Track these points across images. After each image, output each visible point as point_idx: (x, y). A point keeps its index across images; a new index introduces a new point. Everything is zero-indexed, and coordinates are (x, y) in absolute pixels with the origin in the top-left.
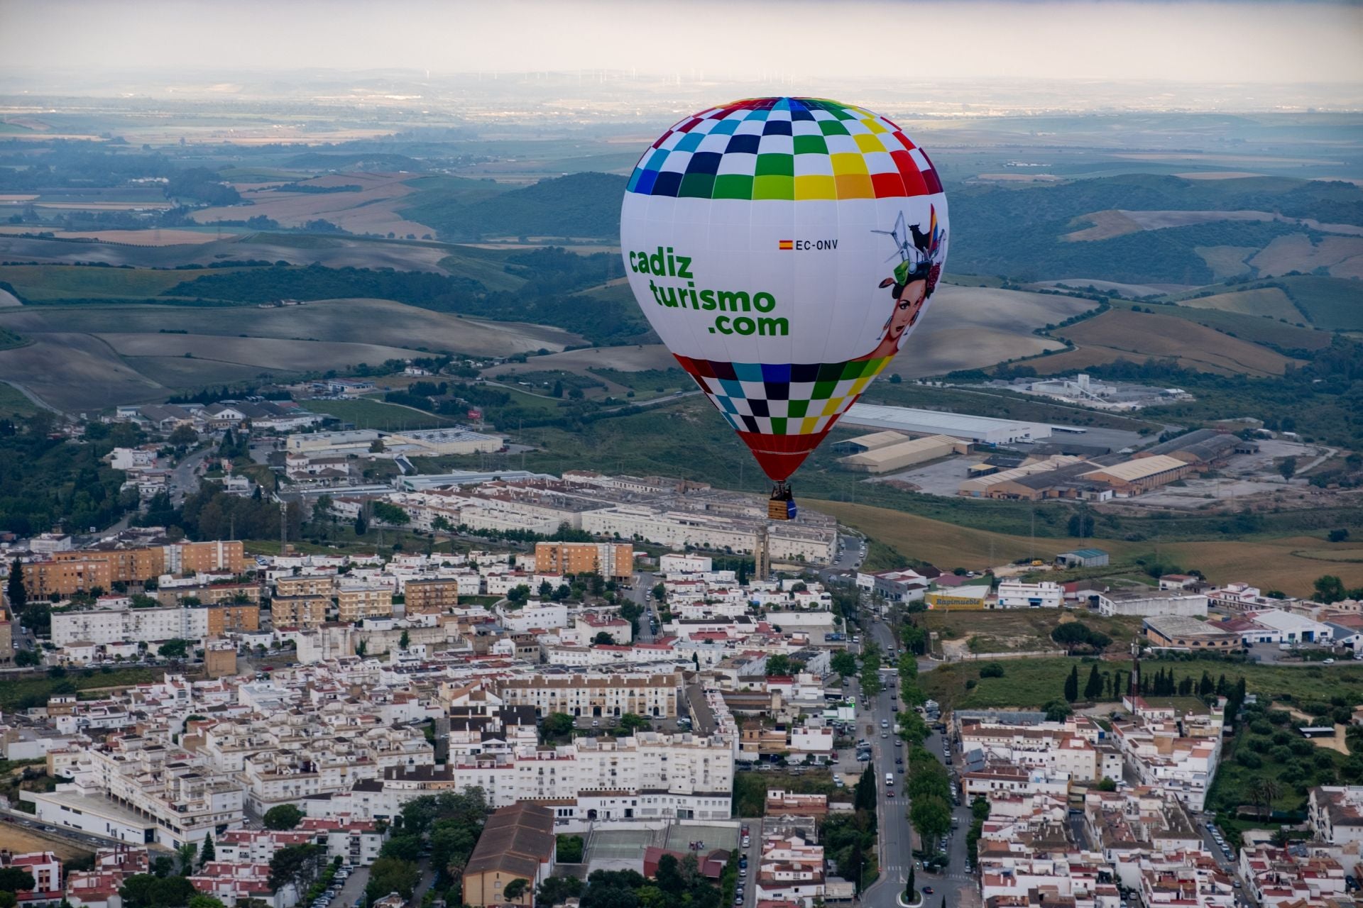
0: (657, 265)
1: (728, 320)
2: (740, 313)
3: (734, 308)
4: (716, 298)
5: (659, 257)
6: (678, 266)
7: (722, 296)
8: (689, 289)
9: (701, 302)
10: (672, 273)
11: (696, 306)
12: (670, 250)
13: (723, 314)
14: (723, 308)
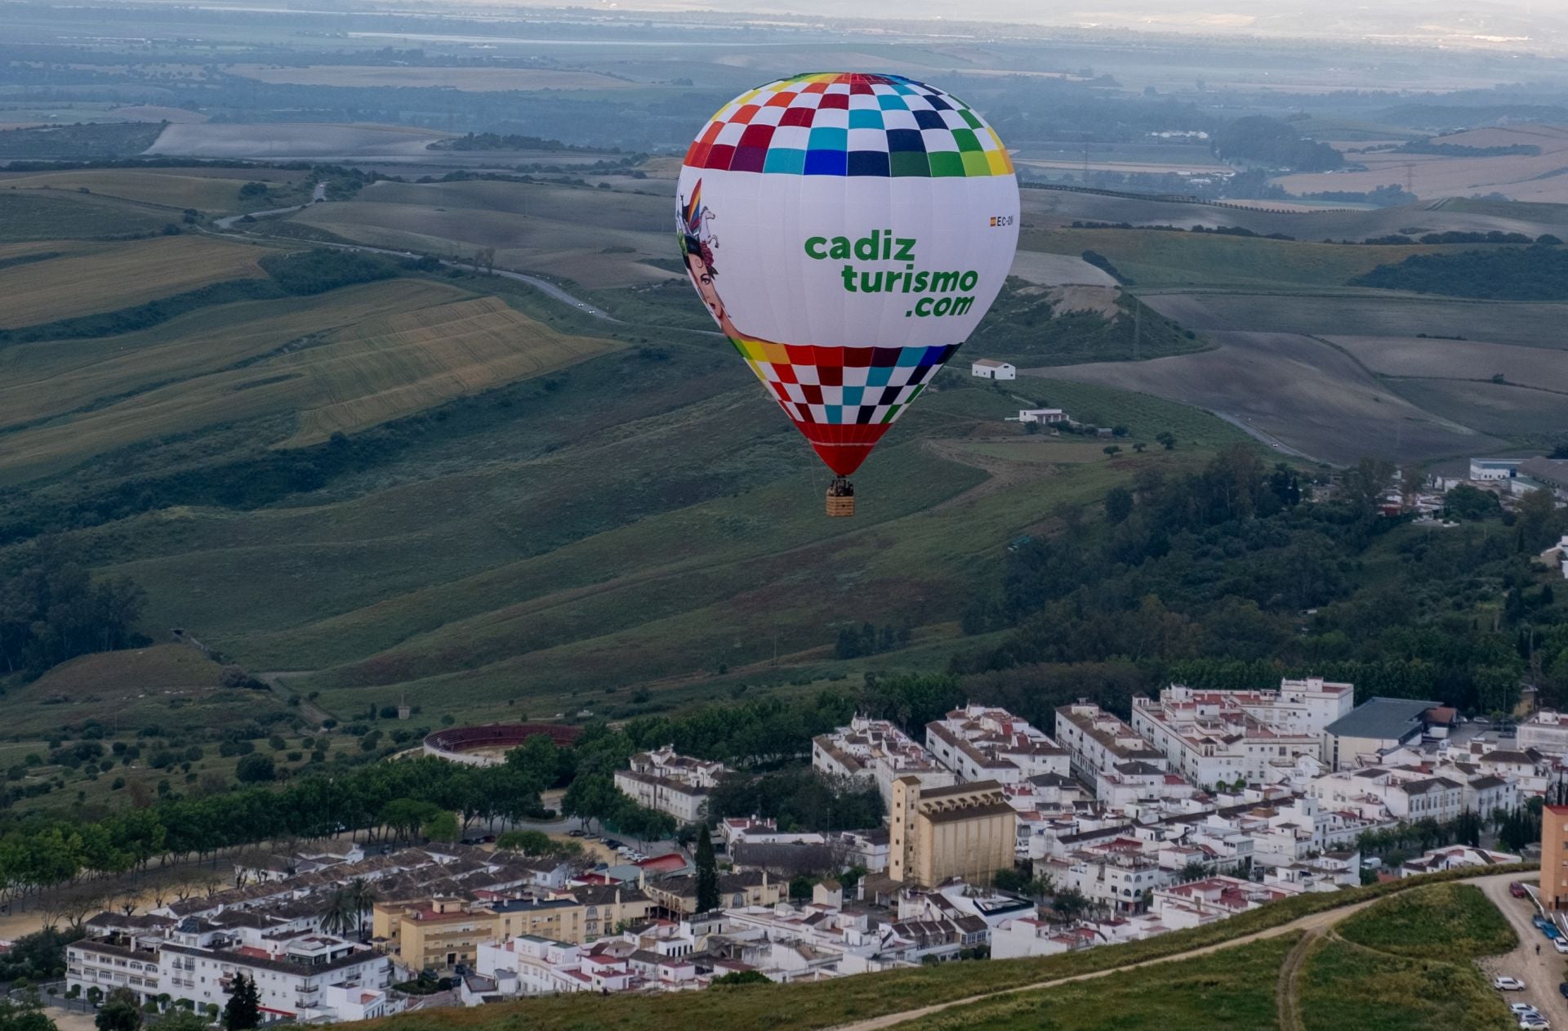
0: (867, 249)
1: (930, 301)
2: (948, 294)
3: (944, 289)
4: (929, 280)
5: (874, 242)
6: (896, 249)
7: (937, 276)
8: (905, 271)
9: (914, 284)
10: (887, 256)
11: (906, 289)
12: (888, 232)
13: (931, 295)
14: (933, 289)
